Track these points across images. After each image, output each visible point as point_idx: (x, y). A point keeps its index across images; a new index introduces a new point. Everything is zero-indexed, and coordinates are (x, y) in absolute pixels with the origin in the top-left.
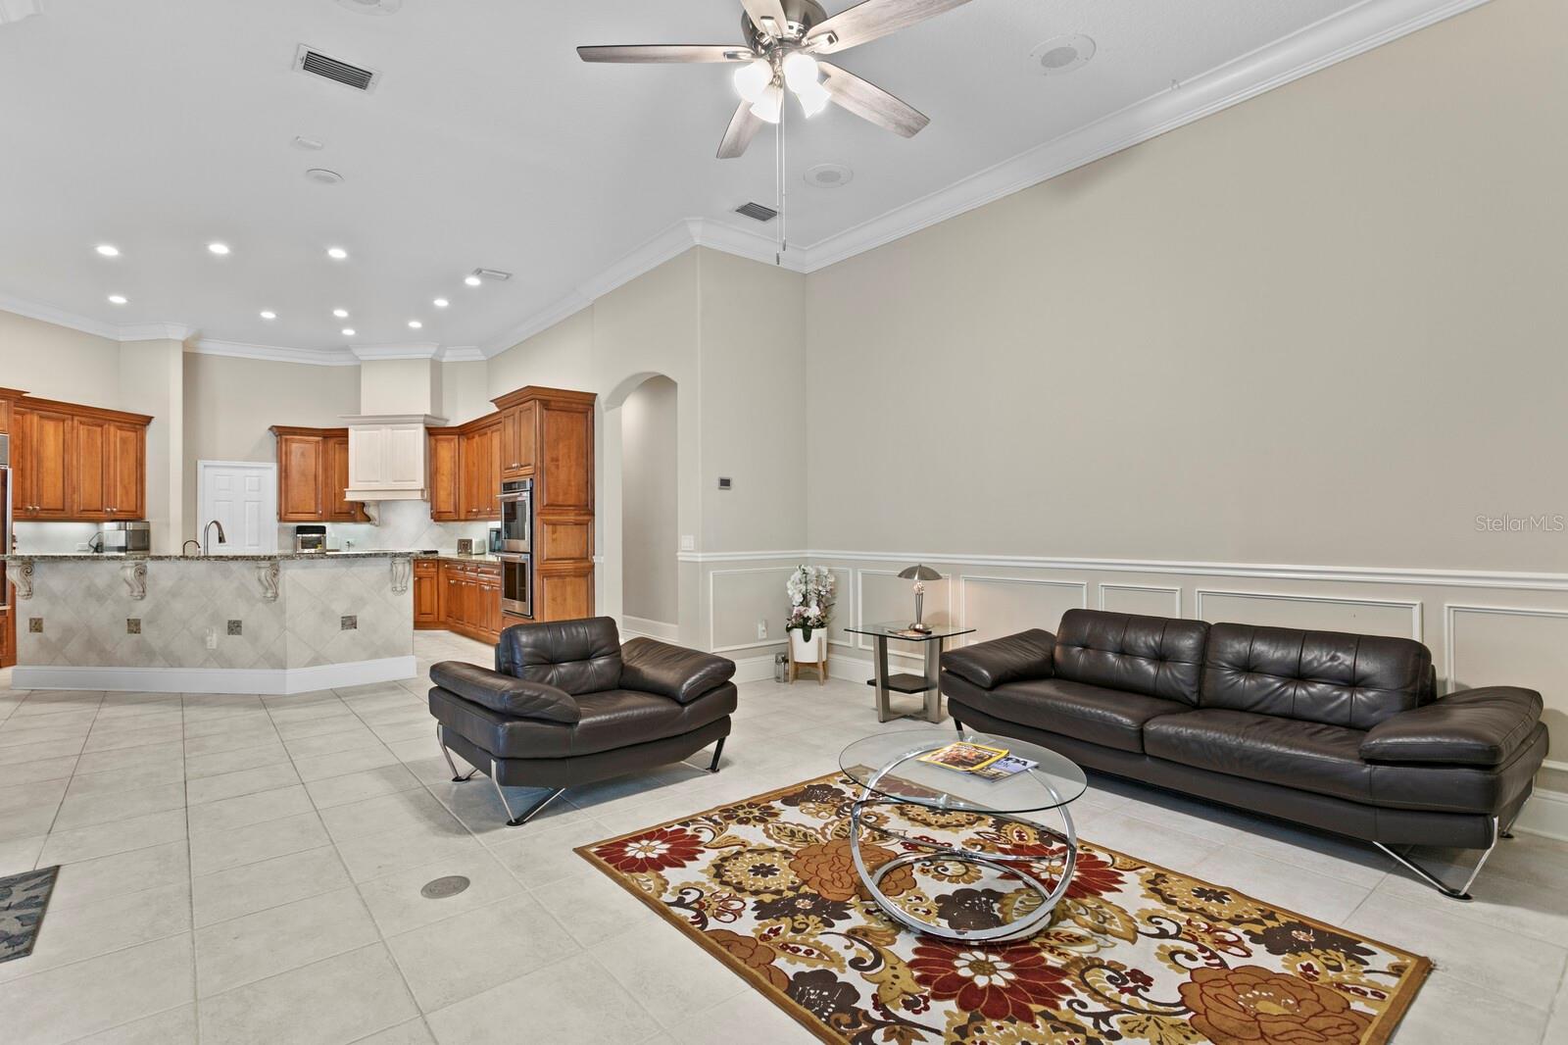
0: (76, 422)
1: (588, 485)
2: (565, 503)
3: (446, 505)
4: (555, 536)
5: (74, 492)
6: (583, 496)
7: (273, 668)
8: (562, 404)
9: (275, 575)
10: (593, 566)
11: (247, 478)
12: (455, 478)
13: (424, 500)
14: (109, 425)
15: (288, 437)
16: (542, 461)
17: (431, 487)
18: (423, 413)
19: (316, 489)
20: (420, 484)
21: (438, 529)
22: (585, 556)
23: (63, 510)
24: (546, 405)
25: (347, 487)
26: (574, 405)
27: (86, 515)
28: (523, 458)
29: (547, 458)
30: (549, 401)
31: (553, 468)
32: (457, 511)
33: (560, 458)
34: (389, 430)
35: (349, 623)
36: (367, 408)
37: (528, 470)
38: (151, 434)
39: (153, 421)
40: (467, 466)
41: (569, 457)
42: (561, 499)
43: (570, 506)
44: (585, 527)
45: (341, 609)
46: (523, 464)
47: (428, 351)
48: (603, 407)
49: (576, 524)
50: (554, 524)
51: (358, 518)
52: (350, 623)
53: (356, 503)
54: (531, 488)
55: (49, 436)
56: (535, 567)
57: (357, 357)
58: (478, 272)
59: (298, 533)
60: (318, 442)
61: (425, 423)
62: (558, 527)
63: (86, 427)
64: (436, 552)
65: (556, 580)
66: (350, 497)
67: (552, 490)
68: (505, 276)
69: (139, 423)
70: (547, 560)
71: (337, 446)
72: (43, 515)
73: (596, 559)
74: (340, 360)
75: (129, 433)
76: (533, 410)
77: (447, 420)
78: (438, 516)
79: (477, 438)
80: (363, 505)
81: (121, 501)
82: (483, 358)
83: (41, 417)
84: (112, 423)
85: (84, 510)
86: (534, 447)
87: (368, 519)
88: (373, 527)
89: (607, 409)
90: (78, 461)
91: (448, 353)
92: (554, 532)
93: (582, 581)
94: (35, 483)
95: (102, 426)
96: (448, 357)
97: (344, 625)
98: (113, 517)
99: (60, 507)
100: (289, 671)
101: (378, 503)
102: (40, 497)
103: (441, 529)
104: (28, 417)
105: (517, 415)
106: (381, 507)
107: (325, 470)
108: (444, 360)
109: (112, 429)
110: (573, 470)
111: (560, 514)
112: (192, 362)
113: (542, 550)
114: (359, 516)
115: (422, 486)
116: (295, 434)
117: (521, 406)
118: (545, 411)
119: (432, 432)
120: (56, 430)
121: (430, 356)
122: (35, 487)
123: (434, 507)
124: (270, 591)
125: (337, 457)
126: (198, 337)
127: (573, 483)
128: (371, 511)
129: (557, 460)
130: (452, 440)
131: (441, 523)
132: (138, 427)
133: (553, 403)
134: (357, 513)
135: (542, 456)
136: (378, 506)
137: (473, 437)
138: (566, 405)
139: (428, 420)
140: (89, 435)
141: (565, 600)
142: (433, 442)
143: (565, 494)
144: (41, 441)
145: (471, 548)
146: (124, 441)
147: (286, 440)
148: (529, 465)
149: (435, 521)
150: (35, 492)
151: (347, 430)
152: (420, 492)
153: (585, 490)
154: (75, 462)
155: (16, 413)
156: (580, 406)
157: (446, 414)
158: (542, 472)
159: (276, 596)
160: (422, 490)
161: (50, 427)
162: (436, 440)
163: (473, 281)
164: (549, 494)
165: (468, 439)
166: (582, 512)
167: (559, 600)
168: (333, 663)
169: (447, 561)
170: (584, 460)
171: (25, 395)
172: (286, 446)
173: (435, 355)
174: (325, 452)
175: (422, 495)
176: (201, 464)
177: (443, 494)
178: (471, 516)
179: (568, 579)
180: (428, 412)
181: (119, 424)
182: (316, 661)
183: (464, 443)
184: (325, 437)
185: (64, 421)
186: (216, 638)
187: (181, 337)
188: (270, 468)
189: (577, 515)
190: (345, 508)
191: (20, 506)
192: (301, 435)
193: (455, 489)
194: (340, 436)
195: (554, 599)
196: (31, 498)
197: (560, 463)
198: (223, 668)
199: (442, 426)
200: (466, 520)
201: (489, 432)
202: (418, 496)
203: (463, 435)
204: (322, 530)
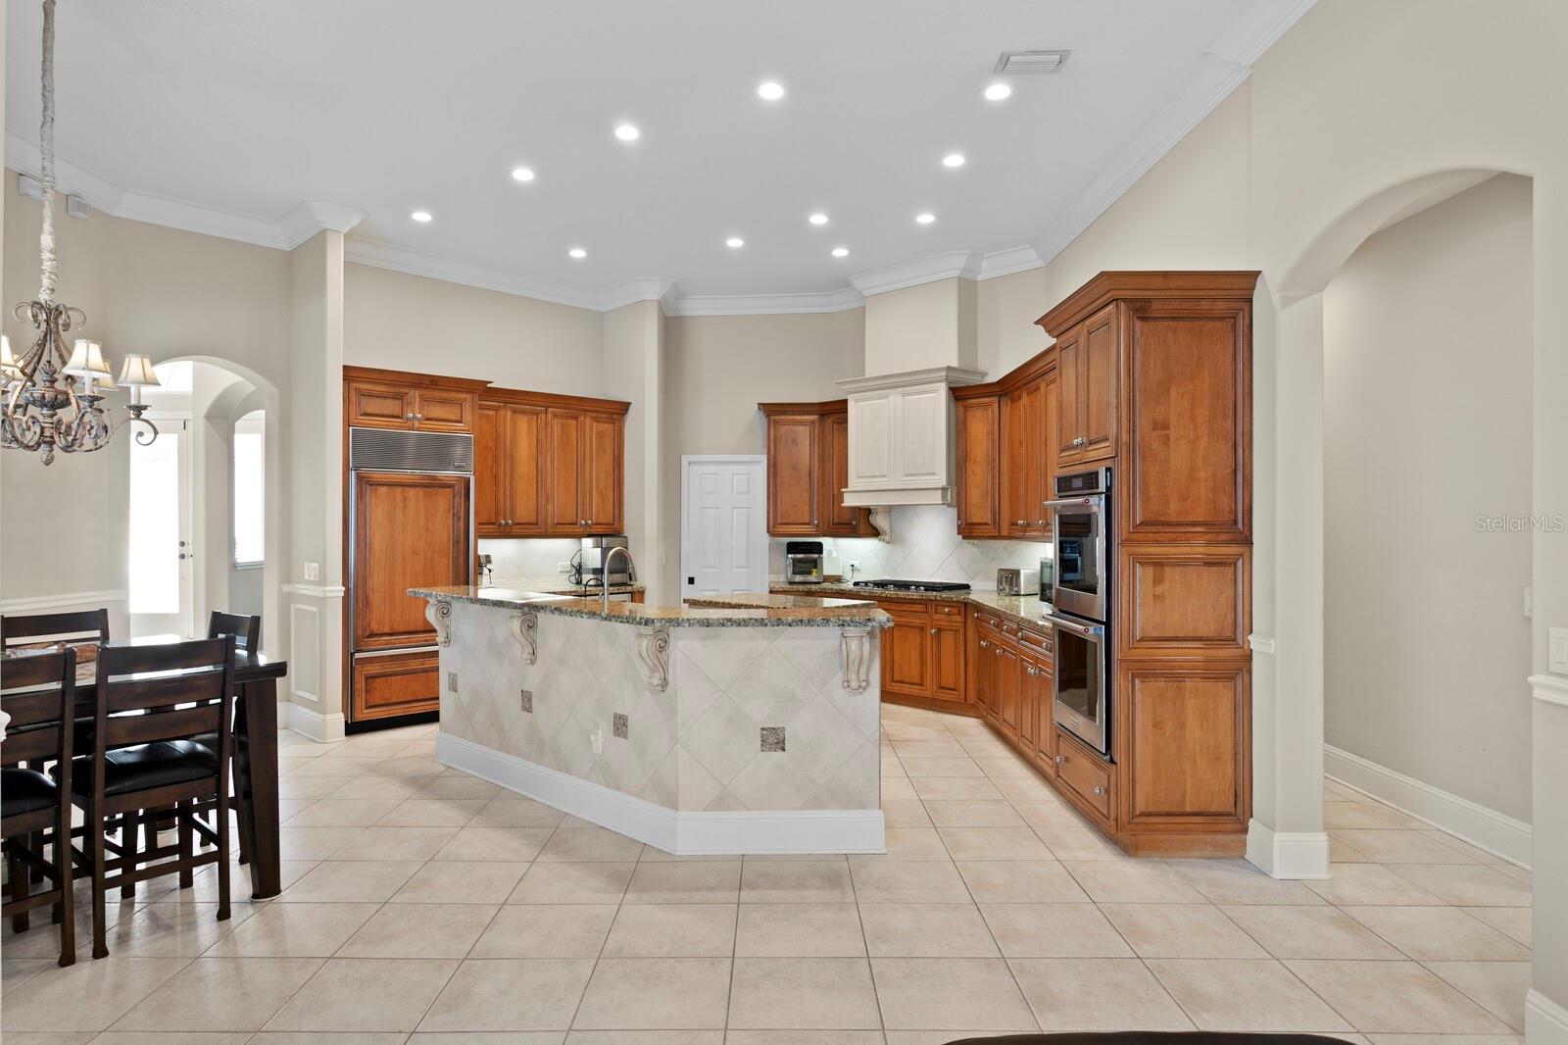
0: (549, 416)
1: (1239, 476)
2: (1183, 519)
3: (980, 514)
4: (1159, 590)
5: (547, 501)
6: (1225, 501)
7: (663, 804)
8: (1175, 305)
9: (662, 649)
10: (1249, 657)
11: (735, 476)
12: (993, 469)
13: (949, 505)
14: (585, 416)
15: (777, 418)
16: (1132, 431)
17: (958, 484)
18: (945, 366)
19: (811, 489)
20: (941, 479)
21: (971, 548)
22: (1228, 633)
23: (537, 524)
24: (1141, 310)
25: (847, 487)
26: (1205, 305)
27: (561, 529)
28: (1093, 427)
29: (1143, 423)
30: (1149, 300)
31: (1156, 445)
32: (996, 521)
33: (1173, 419)
34: (899, 398)
35: (772, 739)
36: (875, 365)
37: (1103, 450)
38: (630, 422)
39: (631, 408)
40: (1011, 446)
41: (1193, 418)
42: (1173, 510)
43: (1194, 524)
44: (1229, 570)
45: (761, 714)
46: (1093, 437)
47: (953, 265)
48: (1276, 297)
49: (1208, 564)
50: (1158, 564)
51: (862, 532)
52: (774, 740)
53: (859, 508)
54: (1109, 489)
55: (522, 433)
56: (1116, 655)
57: (859, 292)
58: (1003, 66)
59: (788, 552)
60: (813, 422)
61: (947, 379)
62: (1168, 570)
63: (560, 421)
64: (967, 587)
65: (1161, 684)
66: (850, 501)
67: (1153, 492)
68: (1057, 58)
69: (616, 411)
70: (1142, 640)
71: (835, 426)
72: (516, 530)
73: (1255, 642)
74: (841, 303)
75: (606, 425)
76: (1114, 326)
77: (985, 374)
78: (968, 530)
79: (1025, 399)
80: (867, 511)
81: (598, 510)
82: (1041, 263)
83: (514, 412)
84: (588, 414)
85: (558, 524)
86: (1114, 401)
87: (875, 533)
88: (882, 544)
89: (1287, 302)
90: (552, 463)
91: (984, 265)
92: (1158, 581)
93: (1223, 690)
94: (508, 493)
95: (576, 418)
96: (986, 271)
97: (764, 743)
98: (588, 531)
99: (534, 520)
100: (682, 814)
101: (889, 509)
102: (513, 507)
103: (976, 550)
104: (502, 412)
105: (1082, 340)
106: (892, 513)
107: (822, 461)
108: (980, 278)
109: (588, 420)
110: (1203, 443)
111: (1172, 542)
112: (673, 330)
113: (1132, 619)
114: (862, 528)
115: (943, 482)
116: (785, 413)
117: (1088, 322)
118: (1138, 324)
119: (961, 395)
120: (529, 425)
121: (957, 273)
122: (508, 499)
123: (963, 518)
124: (657, 674)
125: (836, 442)
126: (679, 293)
127: (1202, 475)
128: (879, 521)
129: (1166, 427)
130: (989, 404)
131: (976, 542)
132: (615, 417)
133: (1155, 305)
134: (860, 524)
135: (1132, 420)
136: (890, 512)
137: (1020, 398)
138: (1185, 305)
139: (952, 374)
140: (563, 429)
141: (1183, 726)
142: (961, 409)
143: (1184, 498)
144: (514, 441)
145: (1018, 584)
146: (600, 435)
147: (775, 422)
148: (1107, 439)
149: (964, 538)
150: (508, 504)
151: (845, 402)
152: (940, 492)
153: (1229, 488)
154: (549, 465)
155: (481, 407)
156: (1220, 305)
157: (983, 364)
158: (1132, 451)
159: (665, 683)
160: (943, 489)
161: (523, 422)
162: (966, 408)
163: (998, 92)
164: (1146, 499)
165: (1012, 401)
166: (1223, 537)
167: (1169, 728)
168: (748, 809)
169: (978, 607)
170: (1229, 423)
171: (489, 385)
172: (775, 430)
173: (964, 270)
174: (822, 436)
175: (944, 497)
176: (685, 459)
177: (975, 494)
178: (1019, 532)
179: (1189, 683)
180: (955, 364)
181: (595, 415)
182: (722, 802)
183: (1006, 410)
184: (822, 415)
185: (537, 414)
186: (602, 737)
187: (656, 296)
188: (760, 462)
189: (1210, 543)
190: (846, 517)
191: (493, 521)
192: (793, 413)
193: (993, 484)
194: (834, 413)
195: (1157, 725)
196: (505, 511)
197: (1172, 432)
198: (608, 787)
199: (979, 383)
200: (1010, 537)
201: (1043, 386)
202: (937, 497)
203: (1006, 394)
204: (818, 548)
